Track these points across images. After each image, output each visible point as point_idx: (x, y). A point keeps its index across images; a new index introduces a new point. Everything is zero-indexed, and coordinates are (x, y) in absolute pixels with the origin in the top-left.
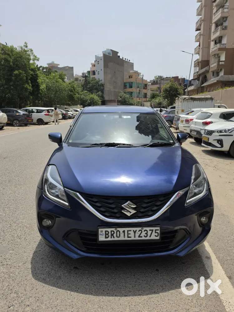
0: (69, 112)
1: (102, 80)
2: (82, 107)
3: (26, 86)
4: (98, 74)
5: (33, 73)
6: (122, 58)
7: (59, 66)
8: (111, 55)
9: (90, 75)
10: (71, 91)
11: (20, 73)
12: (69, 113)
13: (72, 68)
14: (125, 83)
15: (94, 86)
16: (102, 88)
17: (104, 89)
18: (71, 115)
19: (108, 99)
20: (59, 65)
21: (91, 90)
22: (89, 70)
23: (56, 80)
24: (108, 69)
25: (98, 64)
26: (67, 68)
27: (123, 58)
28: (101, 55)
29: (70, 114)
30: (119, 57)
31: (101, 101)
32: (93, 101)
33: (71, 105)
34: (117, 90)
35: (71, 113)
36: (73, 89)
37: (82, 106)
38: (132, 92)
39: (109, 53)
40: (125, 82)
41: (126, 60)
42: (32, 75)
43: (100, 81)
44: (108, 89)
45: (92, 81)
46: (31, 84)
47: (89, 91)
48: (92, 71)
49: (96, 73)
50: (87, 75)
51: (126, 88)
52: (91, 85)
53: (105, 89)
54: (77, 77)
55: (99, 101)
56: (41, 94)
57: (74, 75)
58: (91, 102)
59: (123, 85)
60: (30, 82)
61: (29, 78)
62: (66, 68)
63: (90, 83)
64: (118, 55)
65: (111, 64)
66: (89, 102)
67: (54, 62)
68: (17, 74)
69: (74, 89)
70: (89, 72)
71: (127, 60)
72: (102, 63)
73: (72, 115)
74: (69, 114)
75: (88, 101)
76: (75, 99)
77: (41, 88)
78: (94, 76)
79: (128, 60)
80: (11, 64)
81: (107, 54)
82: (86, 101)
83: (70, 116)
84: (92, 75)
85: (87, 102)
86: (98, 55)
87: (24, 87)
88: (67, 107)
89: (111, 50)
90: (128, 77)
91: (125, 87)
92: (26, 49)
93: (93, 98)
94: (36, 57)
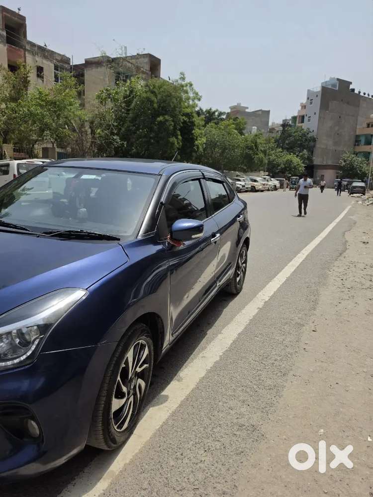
0: (237, 182)
1: (313, 131)
2: (267, 175)
3: (173, 139)
4: (309, 120)
5: (188, 120)
6: (357, 93)
7: (247, 110)
8: (337, 89)
9: (295, 123)
10: (251, 148)
11: (167, 120)
12: (238, 184)
13: (269, 112)
14: (357, 136)
15: (298, 140)
16: (312, 143)
17: (314, 146)
18: (241, 187)
19: (319, 164)
20: (247, 108)
21: (290, 149)
22: (296, 114)
23: (228, 131)
24: (327, 111)
25: (311, 103)
26: (260, 113)
27: (360, 92)
28: (318, 89)
29: (241, 185)
30: (353, 90)
31: (304, 165)
32: (290, 164)
33: (248, 171)
34: (340, 149)
35: (243, 183)
36: (254, 145)
37: (267, 173)
38: (369, 153)
39: (334, 85)
40: (357, 134)
41: (366, 96)
42: (185, 122)
43: (310, 132)
44: (323, 146)
45: (294, 133)
46: (181, 136)
47: (288, 149)
48: (300, 116)
49: (306, 119)
50: (290, 122)
51: (358, 145)
52: (292, 139)
53: (318, 146)
54: (273, 127)
55: (300, 167)
56: (196, 152)
57: (270, 124)
58: (286, 167)
59: (353, 139)
60: (179, 133)
61: (178, 127)
62: (257, 113)
63: (290, 136)
64: (351, 87)
65: (333, 104)
66: (283, 166)
67: (240, 104)
68: (161, 121)
69: (256, 146)
70: (294, 118)
71: (369, 95)
72: (317, 102)
73: (243, 186)
74: (239, 186)
75: (281, 166)
76: (254, 162)
77: (196, 142)
78: (301, 124)
79: (371, 95)
80: (155, 105)
81: (330, 87)
82: (279, 165)
83: (239, 188)
84: (299, 123)
85: (279, 168)
86: (313, 89)
87: (169, 141)
88: (239, 174)
89: (338, 79)
90: (365, 125)
91: (357, 141)
92: (183, 83)
93: (291, 161)
94: (197, 94)
